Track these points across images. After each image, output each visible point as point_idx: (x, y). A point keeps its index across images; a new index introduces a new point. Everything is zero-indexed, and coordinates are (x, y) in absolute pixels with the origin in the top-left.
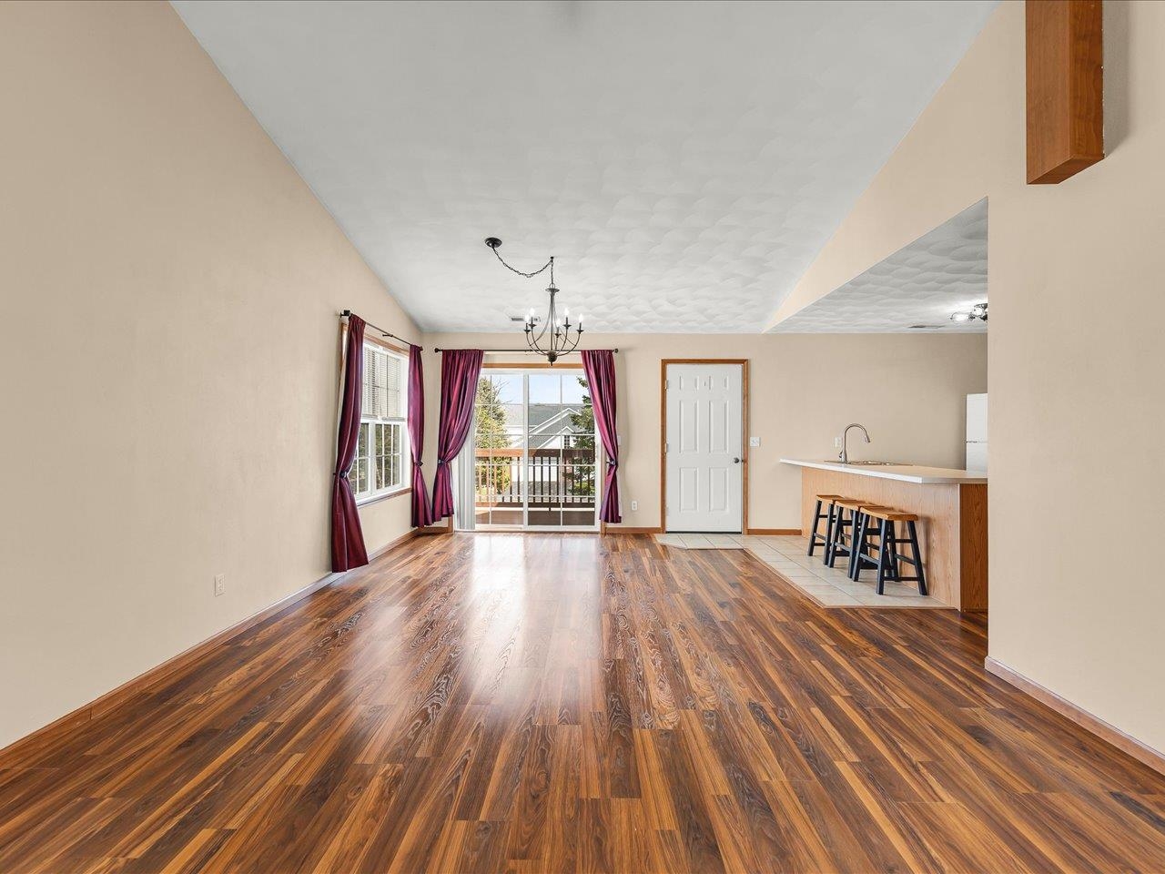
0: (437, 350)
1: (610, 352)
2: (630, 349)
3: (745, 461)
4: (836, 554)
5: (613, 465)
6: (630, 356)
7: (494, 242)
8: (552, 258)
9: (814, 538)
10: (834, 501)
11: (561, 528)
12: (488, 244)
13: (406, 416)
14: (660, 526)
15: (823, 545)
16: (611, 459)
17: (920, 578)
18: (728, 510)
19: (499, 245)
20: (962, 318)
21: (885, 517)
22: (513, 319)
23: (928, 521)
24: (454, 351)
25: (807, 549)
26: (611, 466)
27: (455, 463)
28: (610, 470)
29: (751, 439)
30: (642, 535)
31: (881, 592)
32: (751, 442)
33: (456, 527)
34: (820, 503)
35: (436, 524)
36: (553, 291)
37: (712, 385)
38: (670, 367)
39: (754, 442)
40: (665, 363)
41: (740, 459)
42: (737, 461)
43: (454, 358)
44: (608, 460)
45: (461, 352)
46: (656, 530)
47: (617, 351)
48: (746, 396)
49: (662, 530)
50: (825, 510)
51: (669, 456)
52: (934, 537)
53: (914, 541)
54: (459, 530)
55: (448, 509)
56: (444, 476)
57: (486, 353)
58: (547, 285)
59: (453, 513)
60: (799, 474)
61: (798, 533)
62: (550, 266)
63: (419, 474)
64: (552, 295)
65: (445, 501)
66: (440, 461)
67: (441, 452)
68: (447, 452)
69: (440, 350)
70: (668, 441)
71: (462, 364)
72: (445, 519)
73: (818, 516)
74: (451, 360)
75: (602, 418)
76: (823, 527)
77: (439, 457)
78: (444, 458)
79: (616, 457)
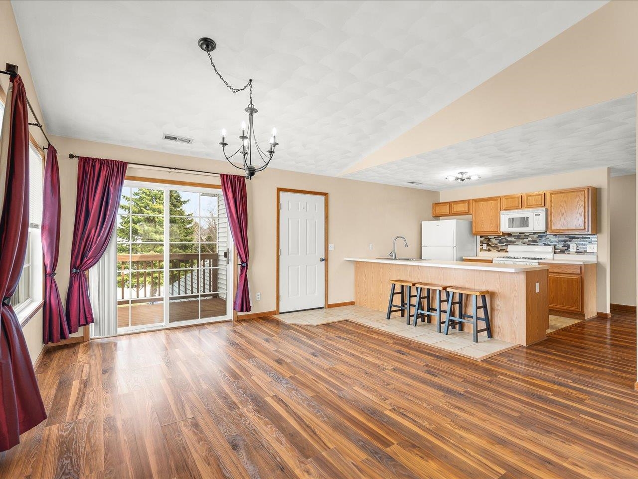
0: (71, 156)
1: (244, 177)
5: (244, 266)
7: (208, 44)
8: (251, 81)
11: (200, 321)
12: (201, 46)
13: (40, 223)
14: (276, 309)
16: (242, 262)
17: (489, 329)
18: (317, 293)
19: (213, 49)
20: (451, 179)
22: (166, 137)
26: (243, 267)
27: (93, 273)
28: (241, 271)
29: (330, 245)
30: (265, 318)
32: (329, 247)
33: (93, 335)
34: (394, 285)
35: (72, 336)
36: (252, 111)
37: (308, 209)
38: (282, 193)
39: (331, 247)
40: (280, 190)
42: (322, 260)
43: (94, 166)
44: (239, 262)
46: (274, 313)
48: (327, 217)
49: (278, 312)
51: (281, 258)
53: (485, 307)
54: (95, 337)
55: (86, 318)
56: (80, 286)
57: (129, 165)
58: (246, 104)
59: (93, 321)
60: (353, 267)
61: (353, 303)
62: (249, 88)
63: (53, 285)
64: (251, 115)
65: (82, 311)
66: (74, 271)
67: (76, 262)
68: (85, 260)
69: (75, 157)
70: (281, 247)
71: (103, 173)
72: (81, 329)
73: (394, 293)
74: (89, 168)
75: (238, 230)
76: (397, 300)
77: (73, 266)
78: (80, 267)
79: (247, 260)
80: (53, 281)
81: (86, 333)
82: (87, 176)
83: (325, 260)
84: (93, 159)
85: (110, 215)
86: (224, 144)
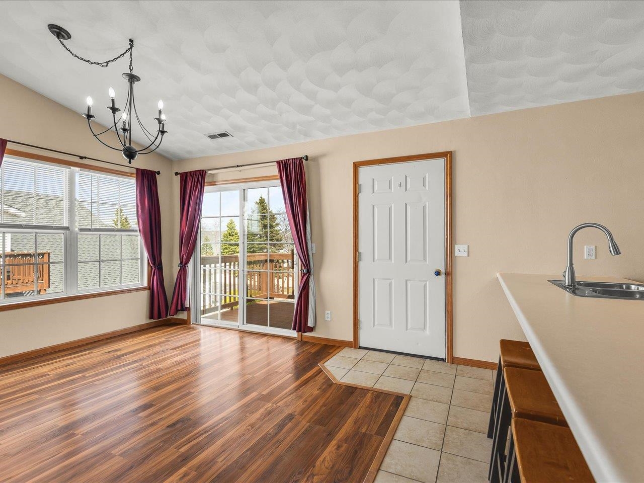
0: (176, 174)
1: (300, 159)
2: (324, 155)
3: (449, 274)
5: (306, 273)
6: (325, 164)
7: (59, 32)
11: (268, 330)
14: (352, 339)
16: (305, 268)
18: (428, 332)
24: (186, 173)
26: (304, 274)
28: (303, 278)
29: (457, 247)
32: (457, 251)
36: (132, 78)
37: (409, 186)
38: (362, 169)
39: (460, 251)
40: (357, 165)
41: (443, 271)
42: (438, 273)
43: (186, 179)
45: (191, 174)
46: (348, 344)
47: (307, 158)
49: (355, 344)
51: (362, 265)
55: (182, 305)
64: (131, 83)
66: (180, 266)
69: (179, 174)
70: (361, 249)
78: (182, 263)
79: (307, 265)
81: (189, 317)
83: (447, 273)
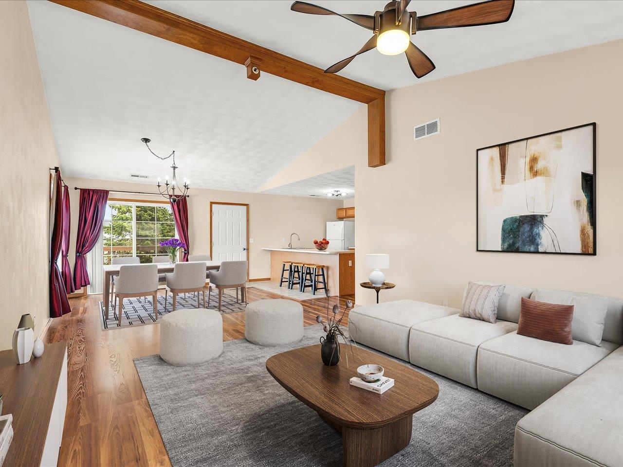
0: (76, 189)
2: (194, 196)
3: (248, 249)
4: (293, 284)
6: (194, 199)
7: (146, 140)
8: (174, 151)
9: (282, 280)
10: (292, 264)
12: (142, 141)
15: (287, 281)
16: (185, 250)
17: (325, 288)
19: (149, 142)
20: (330, 195)
21: (315, 267)
22: (132, 176)
23: (328, 268)
24: (89, 190)
25: (279, 285)
26: (185, 254)
27: (89, 256)
28: (184, 256)
29: (250, 239)
31: (314, 294)
33: (89, 292)
34: (284, 265)
35: (77, 292)
36: (174, 168)
37: (233, 215)
38: (213, 205)
39: (251, 241)
40: (212, 203)
42: (245, 249)
43: (89, 194)
44: (183, 251)
45: (94, 191)
47: (188, 196)
48: (248, 220)
50: (287, 267)
51: (214, 248)
52: (330, 272)
53: (323, 275)
54: (90, 294)
55: (85, 282)
56: (82, 262)
57: (110, 192)
58: (171, 164)
59: (89, 284)
60: (269, 254)
61: (269, 279)
62: (173, 155)
63: (67, 262)
64: (174, 169)
65: (83, 277)
66: (78, 254)
67: (79, 248)
68: (84, 248)
69: (78, 189)
70: (213, 241)
71: (95, 197)
72: (82, 288)
73: (284, 270)
74: (86, 195)
75: (181, 230)
76: (287, 274)
77: (77, 252)
78: (81, 252)
79: (188, 249)
80: (66, 260)
81: (85, 291)
82: (85, 200)
83: (247, 249)
84: (88, 189)
85: (99, 221)
86: (159, 186)
